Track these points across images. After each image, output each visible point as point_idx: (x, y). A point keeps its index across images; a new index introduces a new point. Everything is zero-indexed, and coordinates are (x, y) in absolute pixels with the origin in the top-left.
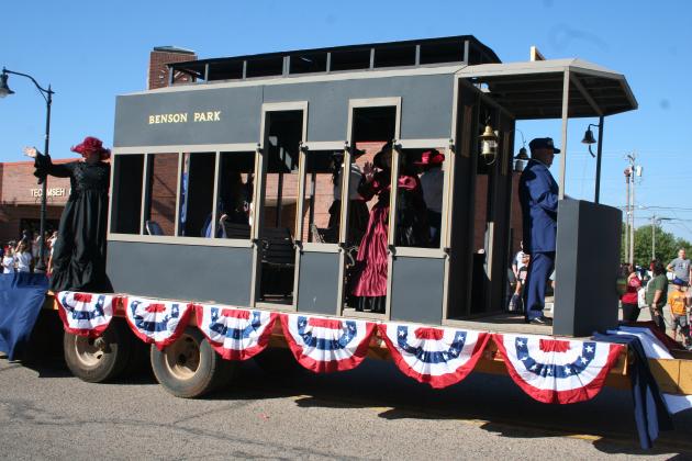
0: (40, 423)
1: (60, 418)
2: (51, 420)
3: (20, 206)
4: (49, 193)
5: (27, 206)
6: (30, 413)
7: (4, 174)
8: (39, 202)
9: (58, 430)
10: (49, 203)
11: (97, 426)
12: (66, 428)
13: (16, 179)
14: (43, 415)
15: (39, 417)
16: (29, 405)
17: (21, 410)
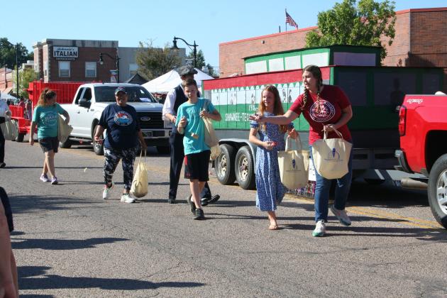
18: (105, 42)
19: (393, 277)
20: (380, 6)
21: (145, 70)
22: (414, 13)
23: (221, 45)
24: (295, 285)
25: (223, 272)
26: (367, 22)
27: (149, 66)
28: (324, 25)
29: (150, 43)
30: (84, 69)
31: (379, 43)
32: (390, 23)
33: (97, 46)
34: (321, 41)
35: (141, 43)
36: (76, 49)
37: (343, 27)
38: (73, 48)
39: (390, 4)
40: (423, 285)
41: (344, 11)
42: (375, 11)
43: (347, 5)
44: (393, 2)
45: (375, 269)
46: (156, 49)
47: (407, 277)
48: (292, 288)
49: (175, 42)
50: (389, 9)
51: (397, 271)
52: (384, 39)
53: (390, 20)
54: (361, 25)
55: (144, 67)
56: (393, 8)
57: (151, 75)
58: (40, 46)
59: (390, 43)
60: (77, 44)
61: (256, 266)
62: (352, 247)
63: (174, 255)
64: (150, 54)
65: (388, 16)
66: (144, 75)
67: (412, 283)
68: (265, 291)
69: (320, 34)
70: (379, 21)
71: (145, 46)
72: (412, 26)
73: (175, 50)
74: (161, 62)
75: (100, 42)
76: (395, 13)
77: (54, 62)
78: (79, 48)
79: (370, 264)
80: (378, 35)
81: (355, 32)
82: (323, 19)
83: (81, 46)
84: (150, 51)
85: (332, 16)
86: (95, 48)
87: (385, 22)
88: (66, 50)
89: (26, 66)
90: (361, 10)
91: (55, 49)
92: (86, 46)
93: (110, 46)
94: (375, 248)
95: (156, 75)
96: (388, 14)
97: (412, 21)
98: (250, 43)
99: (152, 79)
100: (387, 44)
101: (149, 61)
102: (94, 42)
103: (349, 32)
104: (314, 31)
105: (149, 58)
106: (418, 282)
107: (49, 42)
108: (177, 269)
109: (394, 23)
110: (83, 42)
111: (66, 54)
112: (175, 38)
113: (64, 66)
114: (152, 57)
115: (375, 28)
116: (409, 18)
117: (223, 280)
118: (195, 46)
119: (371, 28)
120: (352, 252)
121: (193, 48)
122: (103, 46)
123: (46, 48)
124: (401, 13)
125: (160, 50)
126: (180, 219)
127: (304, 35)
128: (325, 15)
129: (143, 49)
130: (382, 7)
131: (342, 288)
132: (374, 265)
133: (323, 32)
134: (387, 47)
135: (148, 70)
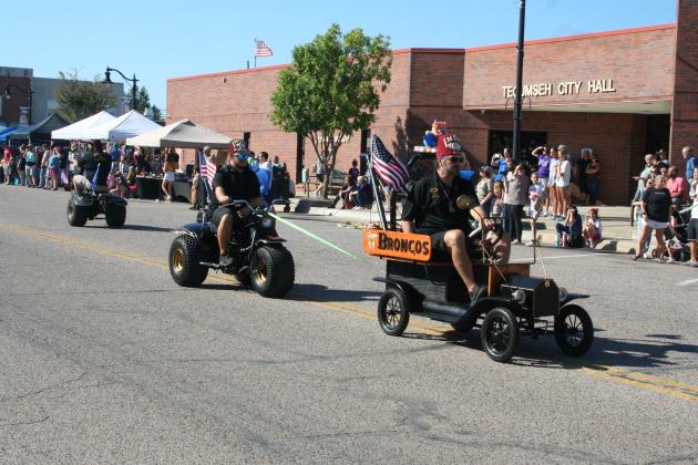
0: (434, 438)
1: (467, 433)
2: (453, 436)
3: (487, 111)
4: (526, 91)
5: (498, 112)
6: (427, 420)
7: (467, 65)
8: (511, 106)
9: (457, 451)
10: (525, 106)
11: (516, 452)
12: (470, 450)
13: (482, 71)
14: (444, 426)
15: (437, 428)
16: (429, 408)
17: (415, 416)
18: (15, 70)
19: (370, 396)
20: (372, 42)
21: (66, 109)
22: (416, 53)
23: (169, 81)
24: (239, 406)
25: (142, 388)
26: (356, 62)
27: (72, 104)
28: (300, 63)
29: (74, 74)
31: (371, 89)
32: (384, 64)
33: (4, 74)
34: (298, 83)
35: (61, 73)
37: (326, 65)
39: (384, 40)
40: (406, 407)
41: (327, 45)
42: (365, 47)
43: (330, 39)
44: (389, 38)
45: (346, 384)
46: (81, 82)
47: (387, 397)
48: (234, 410)
49: (108, 74)
50: (382, 45)
51: (376, 387)
52: (377, 84)
53: (386, 59)
54: (348, 65)
55: (65, 106)
56: (388, 44)
57: (74, 116)
59: (384, 88)
61: (188, 379)
62: (320, 354)
63: (77, 362)
64: (73, 89)
65: (382, 55)
66: (65, 116)
67: (393, 405)
68: (197, 414)
69: (297, 73)
70: (371, 61)
71: (68, 77)
72: (413, 70)
73: (108, 85)
74: (88, 99)
75: (8, 70)
76: (390, 51)
79: (340, 377)
80: (369, 79)
81: (340, 74)
82: (299, 55)
84: (74, 84)
85: (312, 52)
87: (379, 62)
90: (347, 45)
93: (22, 75)
94: (350, 356)
95: (80, 118)
96: (383, 52)
97: (413, 63)
98: (208, 81)
99: (75, 121)
100: (380, 89)
101: (73, 98)
103: (332, 72)
104: (289, 69)
105: (73, 94)
106: (400, 403)
108: (80, 383)
109: (389, 64)
112: (108, 69)
114: (77, 93)
115: (366, 69)
116: (409, 60)
117: (141, 399)
118: (135, 80)
119: (361, 69)
120: (318, 361)
121: (132, 83)
122: (12, 75)
124: (399, 53)
125: (87, 84)
126: (92, 312)
127: (276, 73)
128: (303, 50)
129: (65, 82)
130: (376, 43)
131: (300, 411)
132: (346, 380)
133: (301, 72)
134: (380, 93)
135: (71, 110)
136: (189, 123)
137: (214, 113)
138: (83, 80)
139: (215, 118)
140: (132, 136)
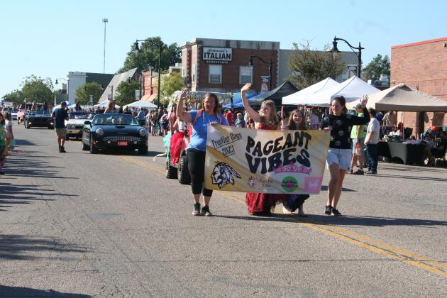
18: (264, 43)
21: (300, 77)
23: (393, 48)
27: (305, 72)
29: (306, 45)
30: (238, 74)
33: (254, 47)
35: (295, 45)
36: (229, 51)
38: (227, 49)
46: (313, 52)
49: (335, 44)
57: (305, 82)
58: (189, 46)
60: (231, 45)
64: (305, 58)
66: (298, 84)
71: (301, 48)
73: (335, 54)
74: (319, 68)
75: (258, 43)
77: (203, 65)
78: (233, 50)
83: (235, 47)
84: (306, 53)
86: (253, 50)
88: (218, 52)
89: (174, 70)
91: (206, 50)
92: (242, 47)
93: (270, 48)
95: (310, 83)
98: (429, 46)
99: (305, 87)
101: (305, 67)
102: (251, 43)
105: (305, 63)
107: (199, 42)
110: (238, 42)
111: (218, 56)
112: (336, 39)
113: (215, 70)
114: (309, 62)
118: (360, 48)
121: (358, 51)
122: (262, 48)
123: (195, 49)
125: (318, 53)
129: (298, 52)
135: (302, 77)
136: (405, 88)
137: (435, 77)
138: (315, 50)
139: (436, 82)
140: (351, 100)
